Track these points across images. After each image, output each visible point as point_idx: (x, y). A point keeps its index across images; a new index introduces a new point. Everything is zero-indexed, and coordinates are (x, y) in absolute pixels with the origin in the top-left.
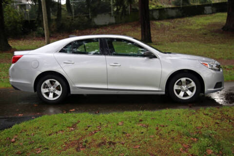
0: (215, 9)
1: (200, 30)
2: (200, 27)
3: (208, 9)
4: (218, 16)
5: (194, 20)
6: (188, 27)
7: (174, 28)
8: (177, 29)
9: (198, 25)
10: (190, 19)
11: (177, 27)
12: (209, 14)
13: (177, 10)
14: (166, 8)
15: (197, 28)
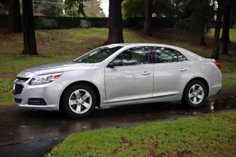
0: (90, 24)
1: (82, 43)
2: (80, 41)
3: (84, 23)
4: (95, 31)
5: (73, 33)
6: (68, 40)
7: (53, 39)
8: (57, 41)
9: (78, 39)
10: (68, 31)
11: (56, 39)
12: (85, 28)
13: (53, 20)
14: (41, 16)
15: (78, 42)
